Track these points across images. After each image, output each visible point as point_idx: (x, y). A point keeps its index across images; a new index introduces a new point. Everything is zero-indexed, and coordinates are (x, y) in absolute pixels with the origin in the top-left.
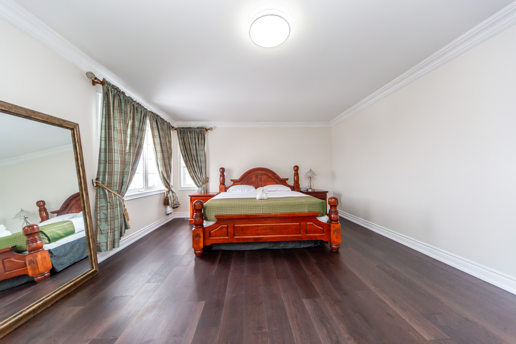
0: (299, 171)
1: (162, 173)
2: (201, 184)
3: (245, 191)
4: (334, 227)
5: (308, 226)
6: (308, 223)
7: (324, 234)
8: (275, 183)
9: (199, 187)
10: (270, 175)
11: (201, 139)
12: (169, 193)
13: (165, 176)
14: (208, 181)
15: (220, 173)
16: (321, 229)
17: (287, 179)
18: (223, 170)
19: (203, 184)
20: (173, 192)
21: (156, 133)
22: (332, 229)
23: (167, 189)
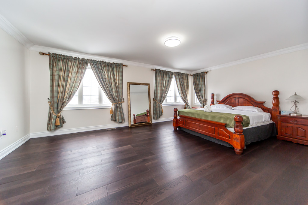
0: (279, 96)
1: (182, 96)
2: (202, 102)
3: (220, 108)
4: (234, 136)
5: (219, 131)
6: (219, 129)
7: (230, 139)
8: (251, 104)
9: (201, 104)
10: (247, 98)
11: (203, 78)
12: (186, 105)
13: (183, 98)
14: (206, 101)
15: (211, 97)
16: (228, 135)
17: (264, 102)
18: (213, 95)
19: (203, 102)
20: (188, 105)
21: (178, 80)
22: (233, 137)
23: (185, 104)
